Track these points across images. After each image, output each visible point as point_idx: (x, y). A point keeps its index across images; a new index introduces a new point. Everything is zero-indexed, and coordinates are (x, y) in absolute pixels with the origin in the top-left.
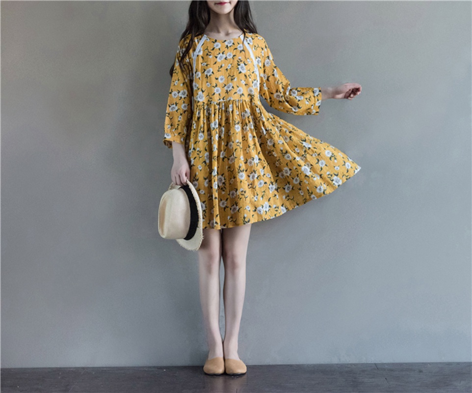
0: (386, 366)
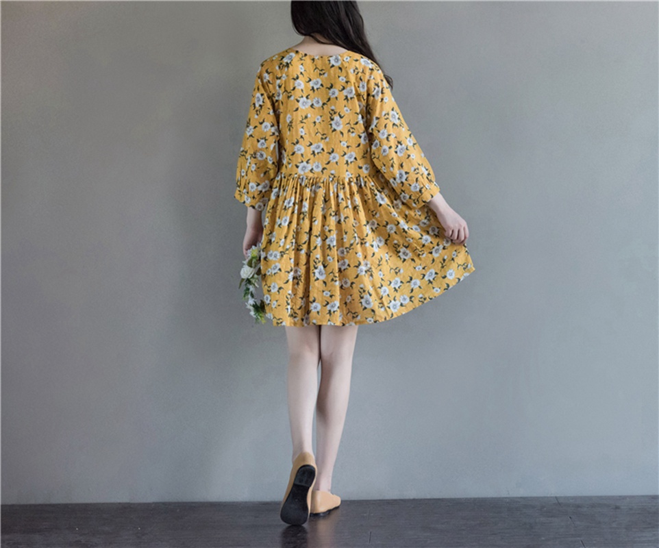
0: (571, 501)
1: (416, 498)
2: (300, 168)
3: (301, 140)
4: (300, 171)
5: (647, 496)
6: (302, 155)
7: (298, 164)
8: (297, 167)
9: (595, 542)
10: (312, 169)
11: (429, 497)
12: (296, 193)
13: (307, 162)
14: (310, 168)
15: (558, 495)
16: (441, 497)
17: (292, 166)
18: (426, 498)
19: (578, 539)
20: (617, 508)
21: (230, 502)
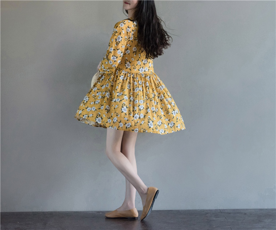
0: (226, 211)
1: (161, 210)
2: (140, 70)
3: (139, 59)
4: (140, 72)
5: (258, 209)
6: (140, 65)
7: (139, 69)
8: (139, 70)
9: (236, 228)
10: (145, 70)
11: (166, 209)
12: (141, 80)
13: (143, 68)
14: (144, 70)
15: (220, 209)
16: (171, 210)
17: (137, 70)
18: (165, 210)
19: (229, 227)
20: (245, 214)
21: (82, 212)
